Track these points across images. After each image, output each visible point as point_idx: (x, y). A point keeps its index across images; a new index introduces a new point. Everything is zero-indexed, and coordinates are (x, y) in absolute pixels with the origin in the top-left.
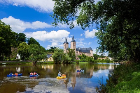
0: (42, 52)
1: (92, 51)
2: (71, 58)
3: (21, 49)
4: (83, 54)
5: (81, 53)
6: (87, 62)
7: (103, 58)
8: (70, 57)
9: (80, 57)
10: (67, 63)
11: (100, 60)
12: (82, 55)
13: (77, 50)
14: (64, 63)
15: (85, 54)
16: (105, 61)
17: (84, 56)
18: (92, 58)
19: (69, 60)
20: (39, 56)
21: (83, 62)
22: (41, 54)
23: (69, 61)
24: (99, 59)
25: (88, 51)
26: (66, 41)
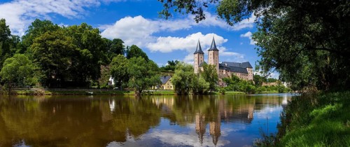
0: (150, 71)
1: (250, 69)
2: (208, 84)
3: (115, 68)
4: (232, 75)
5: (229, 74)
6: (242, 91)
7: (272, 84)
8: (207, 81)
9: (228, 82)
10: (201, 93)
11: (266, 87)
12: (231, 77)
13: (221, 67)
14: (195, 93)
15: (238, 75)
16: (276, 89)
17: (234, 78)
18: (252, 84)
19: (205, 88)
20: (146, 79)
21: (233, 92)
22: (149, 75)
23: (205, 90)
24: (264, 84)
25: (243, 68)
26: (198, 49)
